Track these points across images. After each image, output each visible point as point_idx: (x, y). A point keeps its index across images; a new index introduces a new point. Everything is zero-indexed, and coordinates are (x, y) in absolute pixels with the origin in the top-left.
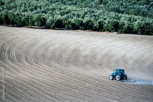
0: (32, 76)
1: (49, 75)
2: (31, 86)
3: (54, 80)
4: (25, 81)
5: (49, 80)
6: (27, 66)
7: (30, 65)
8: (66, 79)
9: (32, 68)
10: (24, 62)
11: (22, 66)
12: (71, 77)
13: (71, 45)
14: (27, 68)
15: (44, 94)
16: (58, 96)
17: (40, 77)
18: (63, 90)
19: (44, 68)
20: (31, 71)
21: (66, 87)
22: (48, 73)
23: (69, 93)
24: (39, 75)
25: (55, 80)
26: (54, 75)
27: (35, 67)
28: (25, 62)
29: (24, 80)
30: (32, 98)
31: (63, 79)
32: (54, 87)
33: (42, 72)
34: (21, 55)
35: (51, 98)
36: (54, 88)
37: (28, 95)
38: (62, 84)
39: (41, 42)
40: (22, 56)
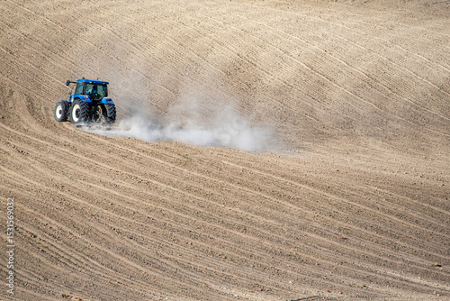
0: (58, 178)
1: (131, 171)
2: (53, 222)
3: (149, 193)
4: (27, 201)
5: (130, 192)
6: (34, 135)
7: (47, 132)
8: (201, 186)
9: (57, 143)
10: (23, 118)
11: (14, 137)
12: (222, 178)
13: (221, 44)
14: (37, 146)
15: (109, 252)
16: (168, 262)
17: (92, 180)
18: (190, 234)
19: (107, 142)
20: (52, 158)
21: (200, 221)
22: (126, 162)
23: (215, 248)
24: (86, 172)
25: (155, 194)
26: (149, 171)
27: (69, 141)
28: (27, 119)
29: (26, 194)
30: (62, 270)
31: (189, 189)
32: (153, 221)
33: (99, 159)
34: (8, 89)
35: (139, 267)
36: (152, 227)
37: (43, 260)
38: (184, 210)
39: (93, 31)
40: (11, 93)
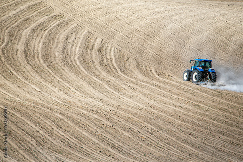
0: (152, 103)
1: (190, 99)
2: (149, 125)
3: (199, 111)
4: (136, 114)
5: (189, 110)
6: (139, 80)
7: (146, 79)
8: (227, 108)
9: (151, 84)
10: (134, 71)
11: (129, 81)
12: (238, 103)
14: (141, 86)
15: (178, 141)
16: (209, 148)
17: (169, 104)
18: (221, 133)
19: (177, 84)
20: (148, 92)
21: (226, 126)
22: (187, 95)
23: (235, 140)
24: (166, 99)
25: (202, 112)
26: (199, 99)
27: (158, 83)
28: (136, 72)
29: (135, 111)
30: (153, 150)
31: (220, 109)
32: (201, 126)
33: (173, 93)
34: (126, 56)
35: (194, 150)
36: (201, 129)
37: (144, 145)
38: (218, 120)
39: (170, 26)
40: (128, 58)
